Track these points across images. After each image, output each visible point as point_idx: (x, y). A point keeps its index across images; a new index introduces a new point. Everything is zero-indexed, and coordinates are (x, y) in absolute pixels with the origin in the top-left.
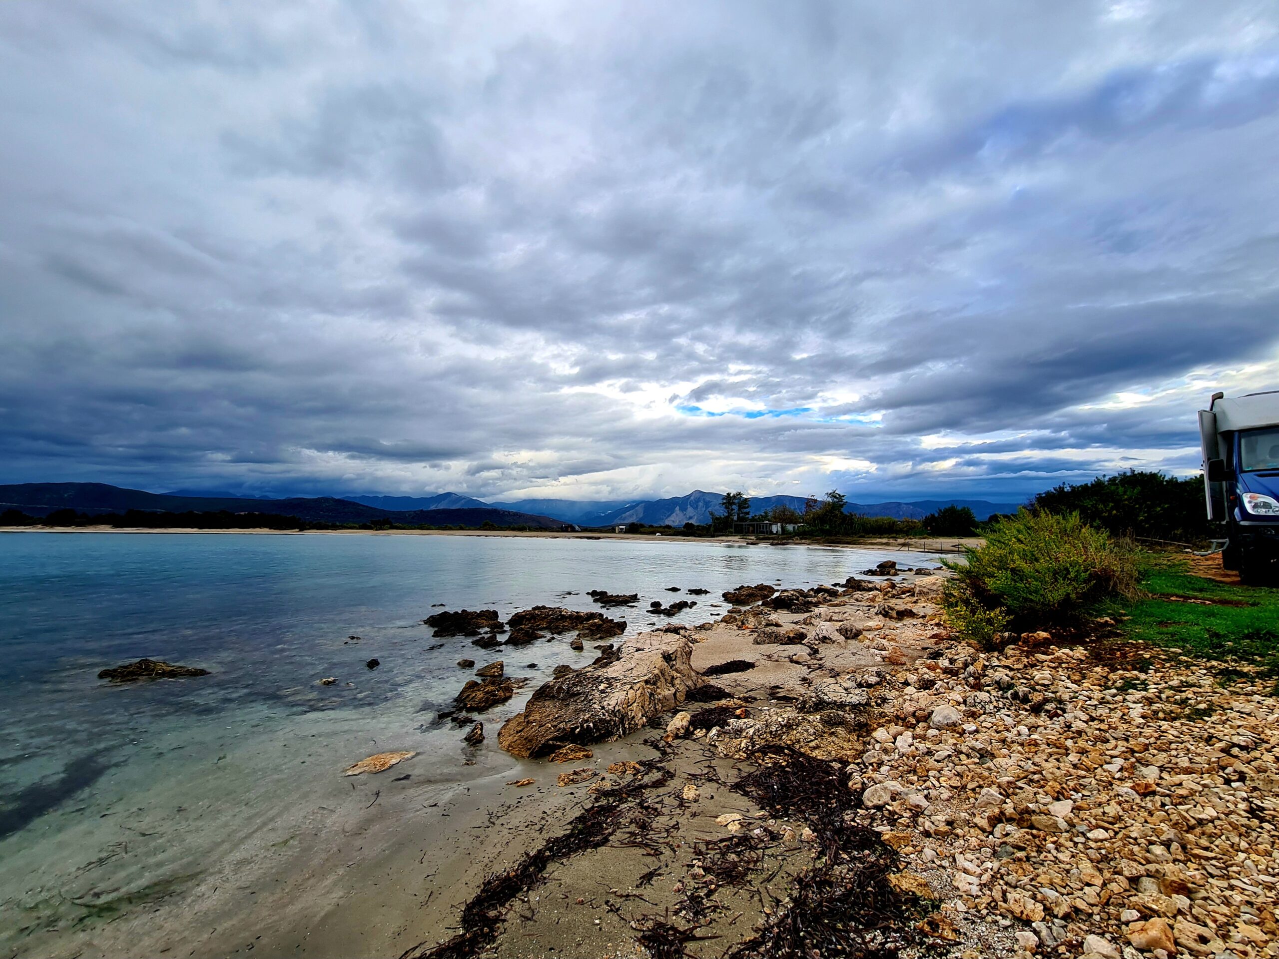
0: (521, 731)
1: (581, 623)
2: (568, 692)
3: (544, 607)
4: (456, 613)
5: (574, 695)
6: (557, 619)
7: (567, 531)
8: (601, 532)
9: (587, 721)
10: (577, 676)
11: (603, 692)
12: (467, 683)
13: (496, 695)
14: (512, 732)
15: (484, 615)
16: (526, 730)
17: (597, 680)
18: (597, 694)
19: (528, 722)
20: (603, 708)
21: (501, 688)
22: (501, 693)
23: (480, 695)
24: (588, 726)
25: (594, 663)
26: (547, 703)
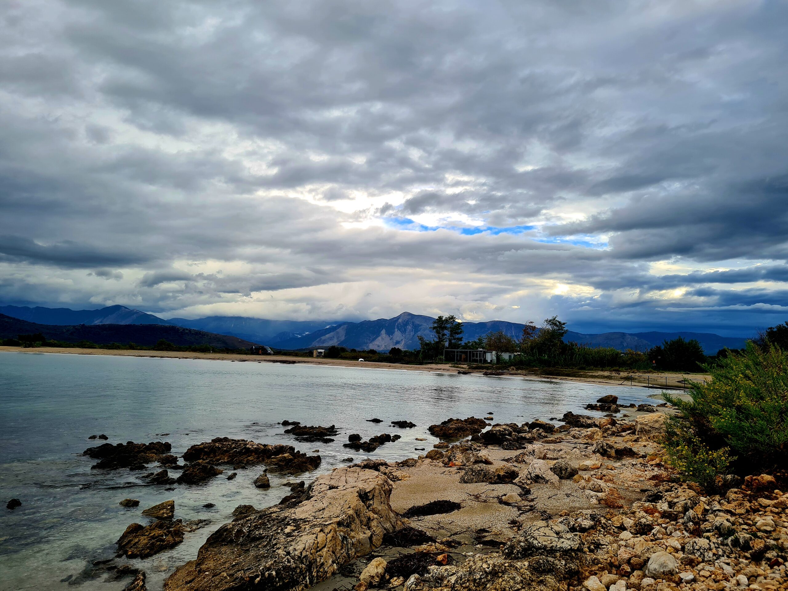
0: (190, 582)
1: (269, 457)
2: (248, 536)
3: (226, 439)
4: (120, 445)
5: (255, 539)
6: (240, 453)
7: (258, 354)
8: (296, 355)
9: (269, 569)
10: (260, 517)
11: (289, 535)
12: (129, 527)
13: (163, 541)
14: (180, 583)
15: (154, 448)
16: (197, 580)
17: (283, 522)
18: (282, 538)
19: (200, 572)
20: (288, 553)
21: (170, 532)
22: (169, 538)
23: (144, 540)
24: (270, 575)
25: (281, 503)
26: (223, 549)
